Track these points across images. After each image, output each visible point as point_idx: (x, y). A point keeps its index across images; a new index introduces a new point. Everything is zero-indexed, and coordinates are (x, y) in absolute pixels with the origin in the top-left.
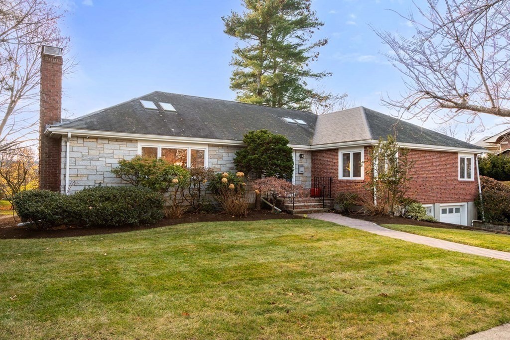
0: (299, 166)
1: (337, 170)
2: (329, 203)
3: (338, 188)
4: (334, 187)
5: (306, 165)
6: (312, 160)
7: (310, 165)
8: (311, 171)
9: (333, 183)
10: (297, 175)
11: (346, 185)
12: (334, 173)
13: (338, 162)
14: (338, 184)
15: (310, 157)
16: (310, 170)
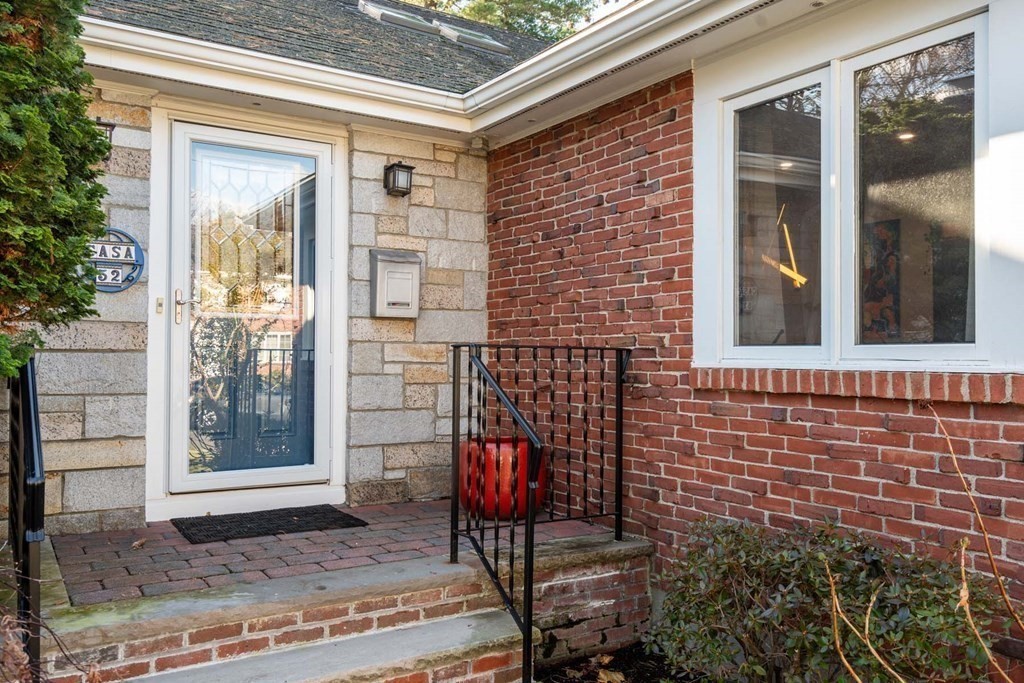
0: (373, 256)
1: (677, 275)
2: (599, 589)
3: (688, 452)
4: (649, 435)
5: (440, 256)
6: (493, 220)
7: (478, 259)
8: (483, 302)
9: (640, 397)
10: (365, 328)
11: (779, 422)
12: (648, 305)
13: (686, 200)
14: (686, 408)
15: (477, 198)
16: (480, 292)
